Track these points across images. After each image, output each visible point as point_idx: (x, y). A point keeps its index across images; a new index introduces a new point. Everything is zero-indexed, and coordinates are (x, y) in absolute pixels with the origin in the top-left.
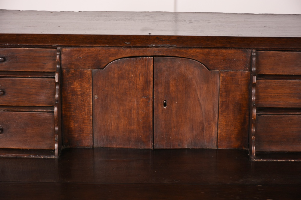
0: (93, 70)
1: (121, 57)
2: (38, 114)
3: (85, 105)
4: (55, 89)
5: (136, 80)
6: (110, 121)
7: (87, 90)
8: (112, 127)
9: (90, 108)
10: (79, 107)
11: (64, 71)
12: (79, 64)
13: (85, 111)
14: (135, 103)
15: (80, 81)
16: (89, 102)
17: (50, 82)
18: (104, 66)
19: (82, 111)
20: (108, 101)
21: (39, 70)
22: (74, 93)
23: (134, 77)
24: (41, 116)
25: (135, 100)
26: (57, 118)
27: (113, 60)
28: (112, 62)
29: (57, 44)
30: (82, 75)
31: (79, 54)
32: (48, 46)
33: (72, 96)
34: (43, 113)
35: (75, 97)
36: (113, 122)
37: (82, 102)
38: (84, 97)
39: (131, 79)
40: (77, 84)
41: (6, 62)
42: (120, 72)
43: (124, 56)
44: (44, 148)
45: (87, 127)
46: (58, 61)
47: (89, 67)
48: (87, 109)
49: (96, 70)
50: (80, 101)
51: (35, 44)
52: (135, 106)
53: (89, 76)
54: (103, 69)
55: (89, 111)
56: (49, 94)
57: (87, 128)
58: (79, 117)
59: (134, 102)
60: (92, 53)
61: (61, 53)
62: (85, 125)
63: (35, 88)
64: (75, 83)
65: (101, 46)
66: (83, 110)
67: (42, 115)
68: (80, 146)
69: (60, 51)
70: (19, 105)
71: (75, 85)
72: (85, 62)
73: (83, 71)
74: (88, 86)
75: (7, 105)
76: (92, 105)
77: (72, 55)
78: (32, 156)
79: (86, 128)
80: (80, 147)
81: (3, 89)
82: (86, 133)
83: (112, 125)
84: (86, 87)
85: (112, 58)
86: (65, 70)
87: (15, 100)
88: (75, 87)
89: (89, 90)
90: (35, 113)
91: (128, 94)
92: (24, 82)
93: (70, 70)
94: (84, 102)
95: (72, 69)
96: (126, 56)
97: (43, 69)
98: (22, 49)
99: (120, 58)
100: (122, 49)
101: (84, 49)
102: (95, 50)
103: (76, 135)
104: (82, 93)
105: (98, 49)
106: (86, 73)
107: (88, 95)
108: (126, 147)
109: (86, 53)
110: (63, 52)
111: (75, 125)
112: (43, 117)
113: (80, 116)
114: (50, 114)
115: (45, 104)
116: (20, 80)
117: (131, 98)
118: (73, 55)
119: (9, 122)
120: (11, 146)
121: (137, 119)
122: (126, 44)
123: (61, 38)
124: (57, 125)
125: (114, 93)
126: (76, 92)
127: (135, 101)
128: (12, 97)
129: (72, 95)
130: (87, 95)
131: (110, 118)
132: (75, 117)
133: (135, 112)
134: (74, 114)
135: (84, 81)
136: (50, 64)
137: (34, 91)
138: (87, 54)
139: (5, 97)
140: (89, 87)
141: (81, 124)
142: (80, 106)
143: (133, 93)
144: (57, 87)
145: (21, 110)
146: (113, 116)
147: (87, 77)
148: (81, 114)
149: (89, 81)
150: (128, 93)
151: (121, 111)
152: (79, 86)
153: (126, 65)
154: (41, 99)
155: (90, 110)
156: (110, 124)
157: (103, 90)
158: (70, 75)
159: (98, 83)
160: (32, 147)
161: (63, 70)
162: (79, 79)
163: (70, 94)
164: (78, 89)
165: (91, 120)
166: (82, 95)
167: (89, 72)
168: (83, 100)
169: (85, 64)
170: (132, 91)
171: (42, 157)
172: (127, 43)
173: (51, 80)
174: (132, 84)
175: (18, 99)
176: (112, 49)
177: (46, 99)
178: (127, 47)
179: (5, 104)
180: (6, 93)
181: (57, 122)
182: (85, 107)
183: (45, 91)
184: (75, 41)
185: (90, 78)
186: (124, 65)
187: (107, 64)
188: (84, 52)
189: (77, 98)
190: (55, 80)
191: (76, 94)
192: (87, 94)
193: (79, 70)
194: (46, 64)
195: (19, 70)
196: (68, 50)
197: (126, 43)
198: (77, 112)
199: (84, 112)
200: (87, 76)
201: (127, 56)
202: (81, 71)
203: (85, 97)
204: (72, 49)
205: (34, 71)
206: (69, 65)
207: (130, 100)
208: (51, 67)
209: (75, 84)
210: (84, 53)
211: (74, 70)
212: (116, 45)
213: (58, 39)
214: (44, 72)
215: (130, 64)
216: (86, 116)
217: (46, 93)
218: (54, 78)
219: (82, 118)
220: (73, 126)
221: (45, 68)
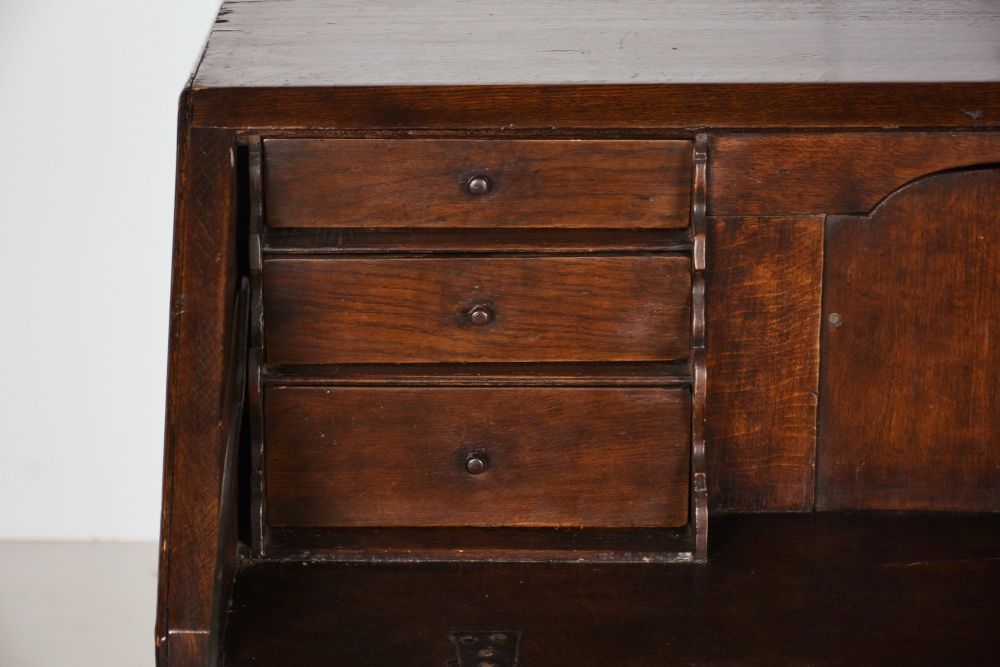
0: (829, 217)
1: (941, 167)
2: (626, 393)
3: (792, 352)
4: (691, 296)
5: (992, 255)
6: (884, 410)
7: (804, 295)
8: (893, 433)
9: (813, 365)
10: (770, 361)
11: (721, 225)
12: (779, 198)
13: (791, 373)
14: (986, 341)
15: (778, 261)
16: (810, 343)
17: (671, 269)
18: (874, 203)
19: (780, 374)
20: (882, 336)
21: (621, 224)
22: (753, 307)
23: (988, 244)
24: (640, 401)
25: (987, 330)
26: (703, 410)
27: (910, 178)
28: (904, 185)
29: (703, 121)
30: (784, 241)
31: (779, 160)
32: (666, 129)
33: (746, 319)
34: (648, 392)
35: (755, 323)
36: (895, 415)
37: (781, 342)
38: (791, 321)
39: (974, 250)
40: (768, 275)
41: (495, 195)
42: (933, 226)
43: (951, 163)
44: (644, 524)
45: (795, 435)
46: (700, 188)
47: (816, 209)
48: (798, 368)
49: (843, 216)
50: (774, 337)
51: (616, 126)
52: (986, 352)
53: (813, 244)
54: (866, 214)
55: (807, 376)
56: (663, 315)
57: (797, 438)
58: (768, 397)
59: (983, 337)
60: (830, 155)
61: (712, 155)
62: (790, 428)
63: (613, 295)
64: (760, 270)
65: (873, 129)
66: (784, 372)
67: (643, 399)
68: (765, 509)
69: (708, 149)
70: (548, 360)
71: (758, 278)
72: (801, 190)
73: (794, 222)
74: (810, 280)
75: (500, 361)
76: (821, 350)
77: (754, 165)
78: (606, 557)
79: (793, 437)
80: (766, 511)
81: (486, 301)
82: (789, 458)
83: (893, 424)
84: (802, 284)
85: (906, 172)
86: (724, 220)
87: (532, 340)
88: (759, 285)
89: (813, 294)
90: (616, 392)
91: (959, 307)
92: (569, 274)
93: (741, 220)
94: (790, 341)
95: (750, 218)
96: (959, 163)
97: (637, 218)
98: (558, 144)
99: (938, 169)
100: (944, 139)
101: (801, 139)
102: (842, 140)
103: (754, 467)
104: (782, 308)
105: (857, 137)
106: (805, 229)
107: (807, 316)
108: (939, 506)
109: (807, 154)
110: (717, 152)
111: (749, 430)
112: (646, 406)
113: (771, 394)
114: (675, 395)
115: (648, 354)
116: (555, 264)
117: (972, 322)
118: (759, 165)
119: (512, 429)
120: (516, 520)
121: (990, 400)
122: (970, 117)
123: (714, 97)
124: (700, 434)
125: (907, 303)
126: (762, 304)
127: (987, 335)
128: (521, 330)
129: (746, 317)
130: (805, 313)
131: (885, 399)
132: (752, 400)
133: (981, 373)
134: (748, 388)
135: (794, 264)
136: (664, 198)
137: (606, 304)
138: (811, 157)
139: (492, 330)
140: (812, 285)
141: (773, 425)
142: (773, 357)
143: (979, 303)
144: (699, 291)
145: (562, 379)
146: (897, 392)
147: (807, 247)
148: (777, 388)
149: (814, 262)
150: (961, 304)
151: (929, 375)
152: (773, 283)
153: (958, 199)
154: (631, 337)
155: (812, 373)
156: (884, 421)
157: (862, 295)
158: (741, 241)
159: (847, 269)
160: (596, 522)
161: (717, 222)
162: (773, 254)
163: (737, 313)
164: (769, 292)
165: (812, 408)
166: (784, 314)
167: (814, 228)
168: (788, 334)
169: (800, 195)
170: (978, 295)
171: (646, 560)
172: (975, 115)
173: (673, 262)
174: (977, 269)
175: (542, 338)
176: (910, 139)
177: (652, 335)
178: (973, 129)
179: (493, 357)
180: (498, 317)
181: (704, 423)
182: (791, 360)
183: (650, 304)
184: (771, 111)
185: (818, 250)
186: (953, 199)
187: (885, 194)
188: (801, 152)
189: (764, 327)
190: (692, 263)
191: (761, 313)
192: (806, 311)
193: (776, 220)
194: (647, 198)
195: (543, 223)
196: (738, 143)
197: (968, 116)
198: (761, 378)
199: (787, 378)
200: (808, 242)
201: (966, 162)
202: (784, 223)
203: (794, 321)
204: (753, 139)
205: (602, 226)
206: (741, 202)
207: (967, 332)
208: (668, 211)
209: (760, 274)
210: (801, 156)
211: (758, 221)
212: (931, 125)
213: (706, 104)
214: (640, 231)
215: (975, 192)
216: (796, 394)
217: (652, 313)
218: (689, 253)
219: (781, 402)
220: (744, 433)
221: (644, 214)
